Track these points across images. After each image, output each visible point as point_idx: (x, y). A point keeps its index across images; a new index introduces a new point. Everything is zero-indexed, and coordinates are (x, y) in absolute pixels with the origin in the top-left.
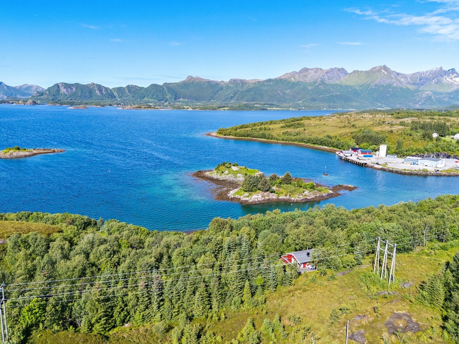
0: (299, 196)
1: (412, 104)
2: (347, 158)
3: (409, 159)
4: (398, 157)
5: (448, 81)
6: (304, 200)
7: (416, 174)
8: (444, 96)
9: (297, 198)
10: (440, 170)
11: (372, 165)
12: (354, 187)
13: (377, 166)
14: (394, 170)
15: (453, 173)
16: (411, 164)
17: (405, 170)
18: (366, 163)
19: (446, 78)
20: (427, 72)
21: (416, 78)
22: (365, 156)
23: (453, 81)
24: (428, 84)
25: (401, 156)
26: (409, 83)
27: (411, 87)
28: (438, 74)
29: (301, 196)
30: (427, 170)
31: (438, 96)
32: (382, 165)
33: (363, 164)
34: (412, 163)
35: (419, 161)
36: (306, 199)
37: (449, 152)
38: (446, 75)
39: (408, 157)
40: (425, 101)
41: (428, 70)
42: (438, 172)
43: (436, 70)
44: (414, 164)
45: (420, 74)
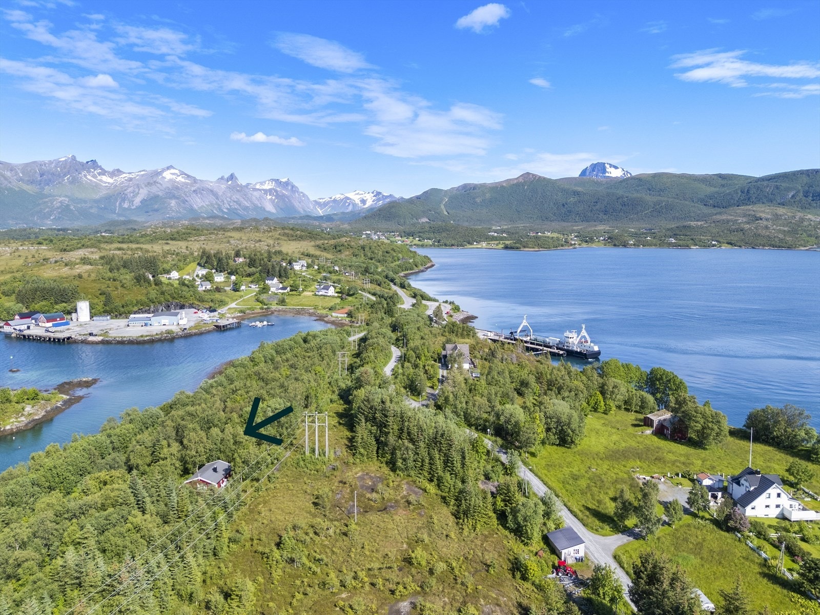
0: (19, 419)
1: (37, 219)
2: (22, 333)
3: (135, 319)
4: (111, 318)
5: (91, 180)
6: (29, 423)
7: (160, 340)
8: (88, 205)
9: (15, 423)
10: (187, 327)
11: (83, 337)
12: (93, 379)
13: (91, 339)
14: (125, 339)
15: (204, 329)
16: (142, 326)
17: (142, 336)
18: (68, 335)
19: (85, 176)
20: (51, 162)
21: (33, 171)
22: (54, 326)
23: (97, 180)
24: (57, 184)
25: (116, 316)
26: (21, 180)
27: (29, 188)
28: (70, 167)
29: (23, 419)
30: (172, 331)
31: (79, 206)
32: (100, 335)
33: (64, 340)
34: (144, 324)
35: (152, 319)
36: (34, 420)
37: (182, 300)
38: (84, 169)
39: (132, 316)
40: (59, 213)
41: (52, 159)
42: (186, 331)
43: (66, 160)
44: (146, 325)
45: (39, 166)
